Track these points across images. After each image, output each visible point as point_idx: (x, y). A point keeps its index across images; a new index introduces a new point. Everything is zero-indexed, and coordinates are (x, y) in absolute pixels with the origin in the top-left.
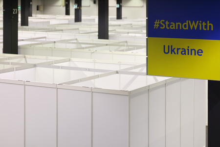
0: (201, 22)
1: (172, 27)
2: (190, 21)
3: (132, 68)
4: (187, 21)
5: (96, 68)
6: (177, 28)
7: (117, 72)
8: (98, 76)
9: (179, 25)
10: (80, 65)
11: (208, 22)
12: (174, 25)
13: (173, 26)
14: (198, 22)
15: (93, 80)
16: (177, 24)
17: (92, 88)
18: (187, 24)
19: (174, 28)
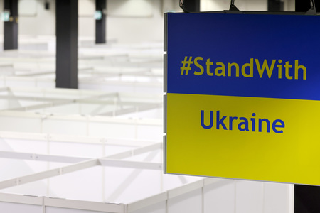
0: (280, 61)
1: (220, 72)
2: (257, 61)
3: (129, 154)
4: (252, 60)
5: (52, 154)
6: (229, 75)
7: (98, 163)
8: (57, 172)
9: (233, 68)
10: (16, 147)
11: (297, 62)
12: (223, 68)
13: (222, 70)
14: (274, 61)
15: (45, 181)
16: (230, 65)
17: (44, 197)
18: (251, 65)
19: (223, 74)
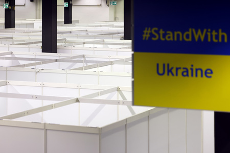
0: (209, 30)
1: (169, 37)
2: (194, 30)
4: (190, 30)
5: (45, 95)
6: (176, 39)
7: (77, 101)
8: (51, 107)
9: (178, 35)
10: (21, 91)
11: (220, 31)
12: (171, 35)
13: (171, 36)
14: (205, 30)
15: (40, 113)
16: (176, 33)
18: (190, 33)
19: (171, 39)
